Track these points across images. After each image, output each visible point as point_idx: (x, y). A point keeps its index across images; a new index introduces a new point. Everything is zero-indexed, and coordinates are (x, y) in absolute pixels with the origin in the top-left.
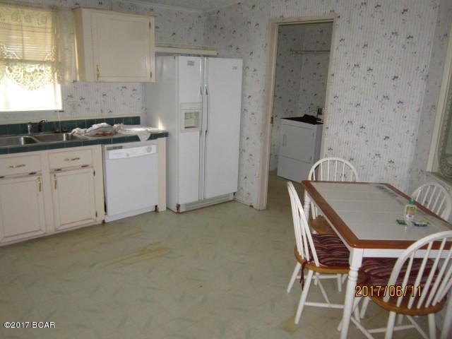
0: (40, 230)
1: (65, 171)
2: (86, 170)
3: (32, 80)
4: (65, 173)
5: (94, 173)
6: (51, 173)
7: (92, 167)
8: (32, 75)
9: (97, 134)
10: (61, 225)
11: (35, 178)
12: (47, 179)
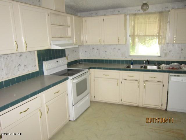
0: (136, 103)
1: (149, 82)
2: (159, 83)
3: (148, 43)
4: (149, 83)
5: (163, 86)
6: (144, 81)
7: (163, 83)
8: (148, 41)
9: (169, 68)
10: (145, 104)
11: (137, 82)
12: (142, 84)
